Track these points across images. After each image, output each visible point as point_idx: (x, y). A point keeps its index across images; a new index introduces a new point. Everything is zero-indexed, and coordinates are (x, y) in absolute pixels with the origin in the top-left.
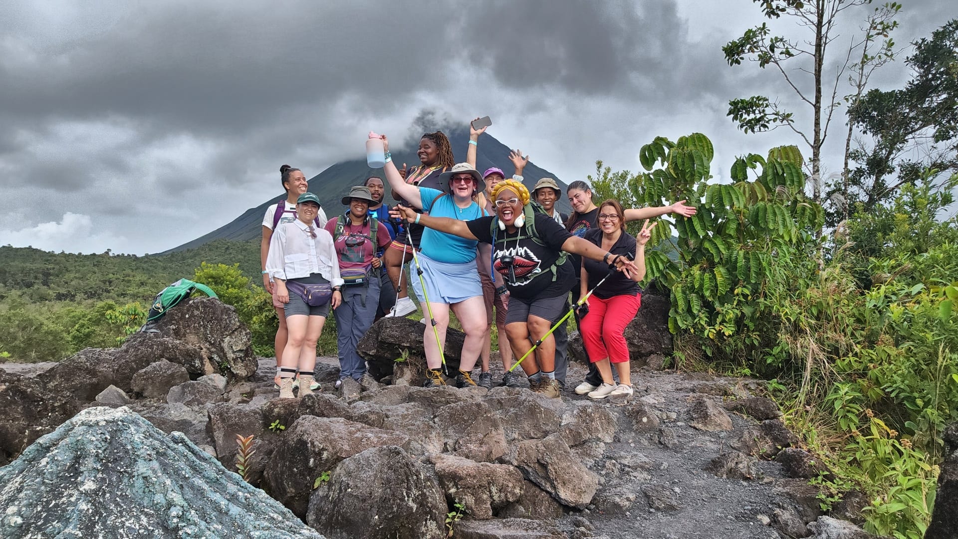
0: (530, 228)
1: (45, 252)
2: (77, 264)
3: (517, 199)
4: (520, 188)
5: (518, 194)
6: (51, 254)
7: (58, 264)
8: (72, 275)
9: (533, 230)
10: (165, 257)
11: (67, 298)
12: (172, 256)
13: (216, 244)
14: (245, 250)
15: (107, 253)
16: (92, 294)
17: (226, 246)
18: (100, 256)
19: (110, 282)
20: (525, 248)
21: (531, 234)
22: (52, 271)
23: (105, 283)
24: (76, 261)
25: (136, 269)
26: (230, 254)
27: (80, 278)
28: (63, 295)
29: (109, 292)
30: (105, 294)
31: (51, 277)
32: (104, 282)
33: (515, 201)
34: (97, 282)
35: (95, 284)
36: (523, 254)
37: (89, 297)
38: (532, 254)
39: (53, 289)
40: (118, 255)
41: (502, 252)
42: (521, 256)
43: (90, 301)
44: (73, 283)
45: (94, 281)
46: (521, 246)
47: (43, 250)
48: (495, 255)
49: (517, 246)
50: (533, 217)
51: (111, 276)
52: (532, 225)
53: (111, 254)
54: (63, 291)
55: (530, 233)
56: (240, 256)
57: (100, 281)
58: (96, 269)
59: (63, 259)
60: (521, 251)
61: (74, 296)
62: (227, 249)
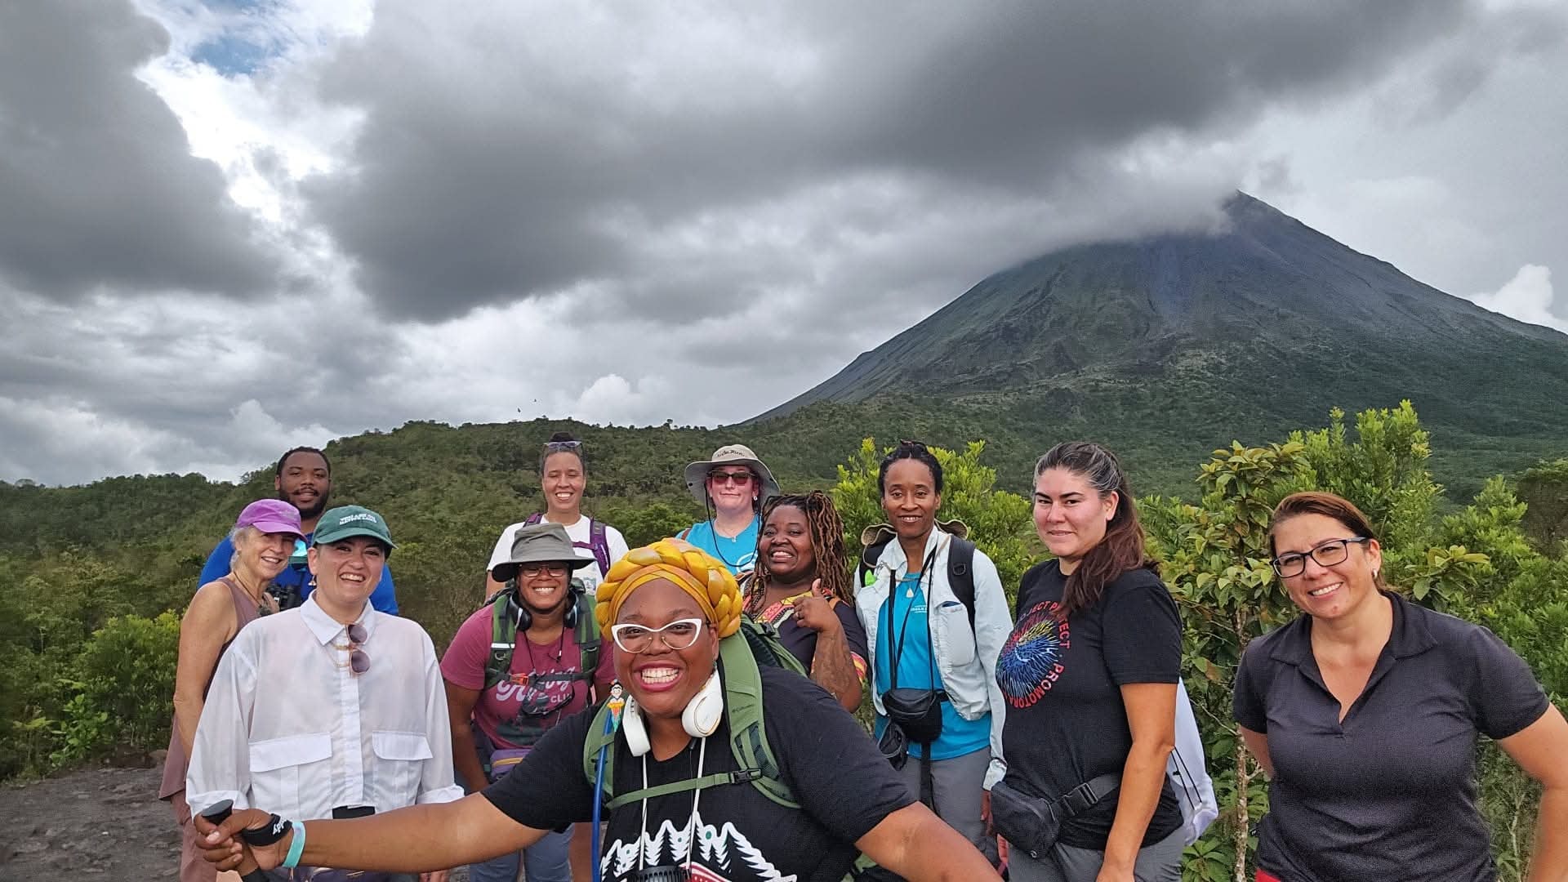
0: (746, 741)
1: (588, 425)
2: (627, 442)
3: (698, 622)
4: (712, 576)
5: (699, 595)
6: (596, 429)
7: (604, 442)
8: (621, 459)
9: (757, 749)
10: (745, 430)
11: (614, 491)
12: (755, 426)
13: (816, 407)
14: (859, 416)
15: (667, 425)
16: (648, 487)
17: (831, 412)
18: (658, 429)
19: (671, 468)
20: (728, 827)
21: (753, 763)
22: (595, 453)
23: (663, 470)
24: (627, 438)
25: (706, 448)
26: (837, 422)
27: (631, 463)
28: (610, 488)
29: (669, 482)
30: (664, 485)
31: (595, 462)
32: (663, 468)
33: (690, 626)
34: (654, 468)
35: (651, 472)
36: (721, 856)
37: (643, 491)
38: (756, 858)
39: (598, 479)
40: (682, 428)
41: (633, 848)
42: (713, 864)
43: (644, 496)
44: (622, 470)
45: (649, 466)
46: (713, 817)
47: (585, 422)
48: (605, 862)
49: (696, 816)
50: (756, 690)
51: (673, 458)
52: (753, 728)
53: (672, 427)
54: (610, 482)
55: (747, 760)
56: (851, 426)
57: (658, 466)
58: (652, 448)
59: (611, 435)
60: (714, 841)
61: (623, 489)
62: (832, 415)
